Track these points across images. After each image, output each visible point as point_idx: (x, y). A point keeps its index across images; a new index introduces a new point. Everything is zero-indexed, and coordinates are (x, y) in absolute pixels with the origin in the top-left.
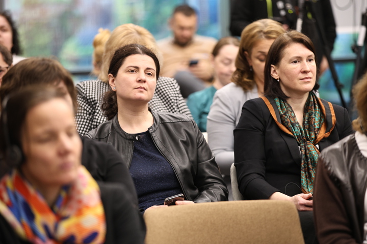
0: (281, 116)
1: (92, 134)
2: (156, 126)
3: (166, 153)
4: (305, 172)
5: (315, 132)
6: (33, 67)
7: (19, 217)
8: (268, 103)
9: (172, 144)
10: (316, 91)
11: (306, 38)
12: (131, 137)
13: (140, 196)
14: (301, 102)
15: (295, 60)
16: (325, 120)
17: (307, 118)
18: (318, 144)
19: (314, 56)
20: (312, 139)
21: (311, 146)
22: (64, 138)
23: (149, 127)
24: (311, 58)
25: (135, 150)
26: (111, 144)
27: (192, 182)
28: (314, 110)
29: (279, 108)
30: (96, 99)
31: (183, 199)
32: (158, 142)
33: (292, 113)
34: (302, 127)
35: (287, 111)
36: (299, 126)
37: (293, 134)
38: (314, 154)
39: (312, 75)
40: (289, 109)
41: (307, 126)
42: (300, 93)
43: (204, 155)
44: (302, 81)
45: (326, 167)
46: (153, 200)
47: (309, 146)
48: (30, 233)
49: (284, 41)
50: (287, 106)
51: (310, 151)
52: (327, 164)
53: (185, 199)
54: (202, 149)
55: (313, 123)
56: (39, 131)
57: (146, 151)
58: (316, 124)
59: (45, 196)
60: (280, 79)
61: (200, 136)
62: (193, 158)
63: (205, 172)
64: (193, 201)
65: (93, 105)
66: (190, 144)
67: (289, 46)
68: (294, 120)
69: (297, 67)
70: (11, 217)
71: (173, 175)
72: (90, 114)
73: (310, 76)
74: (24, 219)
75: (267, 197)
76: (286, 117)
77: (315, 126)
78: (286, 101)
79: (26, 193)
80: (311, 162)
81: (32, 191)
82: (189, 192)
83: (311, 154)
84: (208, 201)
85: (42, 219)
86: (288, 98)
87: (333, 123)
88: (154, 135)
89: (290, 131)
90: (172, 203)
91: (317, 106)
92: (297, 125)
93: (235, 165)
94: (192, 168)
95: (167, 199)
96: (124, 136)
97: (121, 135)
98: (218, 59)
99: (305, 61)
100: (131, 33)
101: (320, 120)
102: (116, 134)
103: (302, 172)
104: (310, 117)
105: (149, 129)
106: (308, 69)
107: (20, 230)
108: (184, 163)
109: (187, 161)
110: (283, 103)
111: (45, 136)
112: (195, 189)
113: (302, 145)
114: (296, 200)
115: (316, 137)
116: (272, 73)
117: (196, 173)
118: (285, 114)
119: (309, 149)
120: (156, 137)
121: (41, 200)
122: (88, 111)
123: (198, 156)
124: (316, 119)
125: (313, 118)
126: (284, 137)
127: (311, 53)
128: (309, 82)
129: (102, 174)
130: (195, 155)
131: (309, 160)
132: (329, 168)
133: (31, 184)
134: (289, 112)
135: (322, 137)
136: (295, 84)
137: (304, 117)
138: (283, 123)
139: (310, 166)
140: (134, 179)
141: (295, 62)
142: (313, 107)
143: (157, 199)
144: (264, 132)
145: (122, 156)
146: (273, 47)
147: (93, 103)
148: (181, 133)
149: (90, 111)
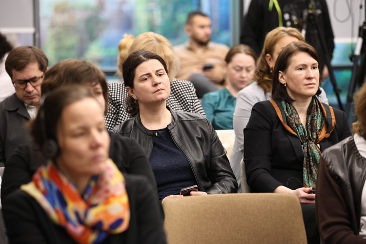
0: (287, 118)
1: (116, 129)
2: (175, 124)
3: (183, 148)
4: (307, 168)
5: (317, 133)
6: (76, 66)
7: (53, 204)
8: (275, 105)
9: (189, 140)
10: (318, 96)
11: (311, 48)
12: (151, 133)
13: (159, 186)
14: (305, 105)
15: (301, 67)
16: (326, 122)
17: (309, 120)
18: (319, 143)
19: (318, 64)
20: (314, 139)
21: (312, 145)
22: (95, 132)
23: (168, 124)
24: (315, 66)
25: (155, 145)
26: (133, 138)
27: (206, 175)
28: (316, 112)
29: (285, 110)
30: (120, 101)
31: (197, 190)
32: (176, 138)
33: (297, 115)
34: (305, 127)
35: (292, 113)
36: (303, 127)
37: (297, 134)
38: (315, 152)
39: (316, 81)
40: (294, 111)
41: (310, 127)
42: (304, 97)
43: (216, 151)
44: (307, 86)
45: (328, 166)
46: (170, 190)
47: (310, 145)
48: (63, 219)
49: (291, 50)
50: (292, 109)
51: (312, 150)
52: (328, 163)
53: (199, 190)
54: (216, 145)
55: (315, 125)
56: (73, 126)
57: (165, 146)
58: (317, 126)
59: (76, 185)
60: (286, 84)
61: (213, 133)
62: (207, 153)
63: (218, 166)
64: (206, 192)
65: (117, 106)
66: (205, 141)
67: (295, 55)
68: (298, 122)
69: (303, 73)
70: (45, 204)
71: (188, 168)
72: (114, 114)
73: (314, 82)
74: (58, 206)
75: (272, 190)
76: (291, 119)
77: (317, 127)
78: (292, 104)
79: (60, 182)
80: (312, 160)
81: (65, 180)
82: (203, 183)
83: (313, 153)
84: (219, 193)
85: (74, 207)
86: (293, 101)
87: (333, 125)
88: (172, 131)
89: (294, 131)
90: (187, 194)
91: (319, 110)
92: (301, 126)
93: (244, 160)
94: (206, 162)
95: (182, 190)
96: (145, 132)
97: (142, 131)
98: (231, 65)
99: (309, 68)
100: (151, 41)
101: (322, 122)
102: (138, 130)
103: (304, 169)
104: (312, 119)
105: (168, 126)
106: (312, 76)
107: (54, 215)
108: (199, 157)
109: (202, 155)
110: (288, 106)
111: (79, 131)
112: (208, 181)
113: (305, 144)
114: (298, 194)
115: (317, 137)
116: (279, 78)
117: (209, 167)
118: (290, 116)
119: (310, 148)
120: (174, 133)
121: (73, 189)
122: (113, 111)
123: (211, 151)
124: (318, 121)
125: (315, 120)
126: (288, 136)
127: (315, 62)
128: (312, 88)
129: (126, 166)
130: (209, 151)
131: (311, 158)
132: (331, 167)
133: (64, 174)
134: (294, 114)
135: (323, 138)
136: (300, 89)
137: (307, 118)
138: (289, 123)
139: (312, 163)
140: (154, 171)
141: (301, 69)
142: (315, 110)
143: (174, 189)
144: (271, 132)
145: (144, 150)
146: (281, 55)
147: (117, 104)
148: (196, 131)
149: (115, 111)
